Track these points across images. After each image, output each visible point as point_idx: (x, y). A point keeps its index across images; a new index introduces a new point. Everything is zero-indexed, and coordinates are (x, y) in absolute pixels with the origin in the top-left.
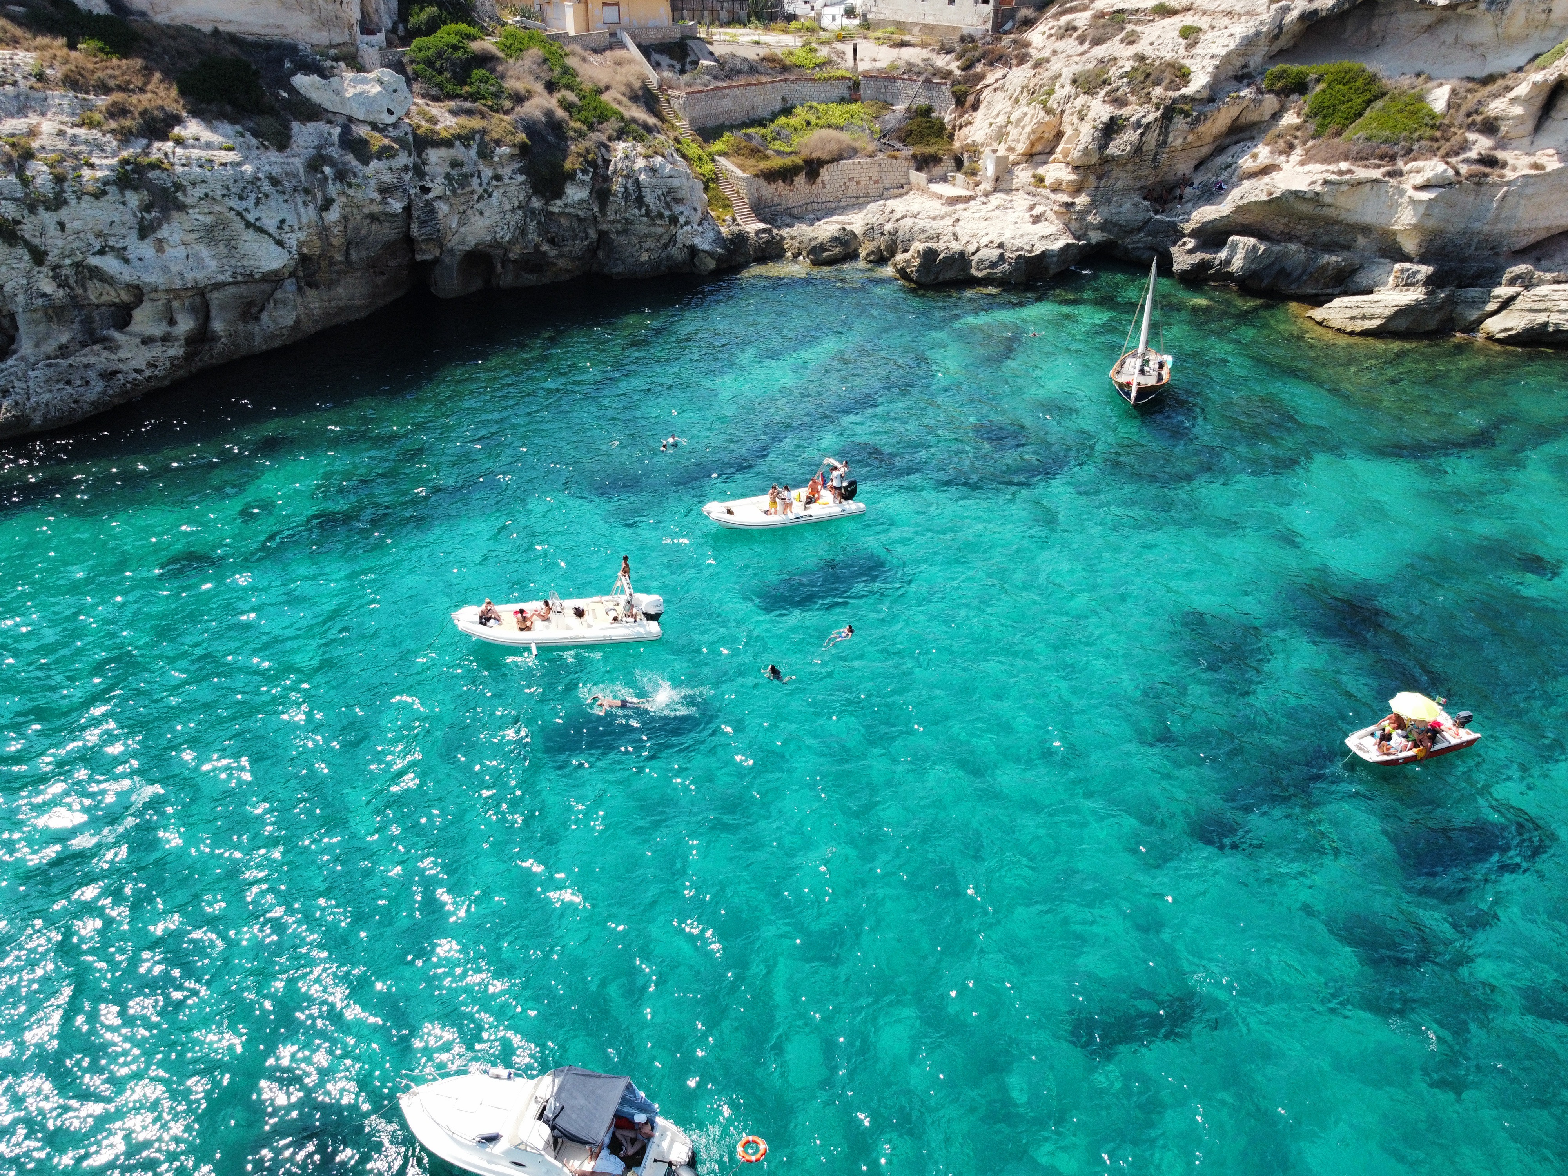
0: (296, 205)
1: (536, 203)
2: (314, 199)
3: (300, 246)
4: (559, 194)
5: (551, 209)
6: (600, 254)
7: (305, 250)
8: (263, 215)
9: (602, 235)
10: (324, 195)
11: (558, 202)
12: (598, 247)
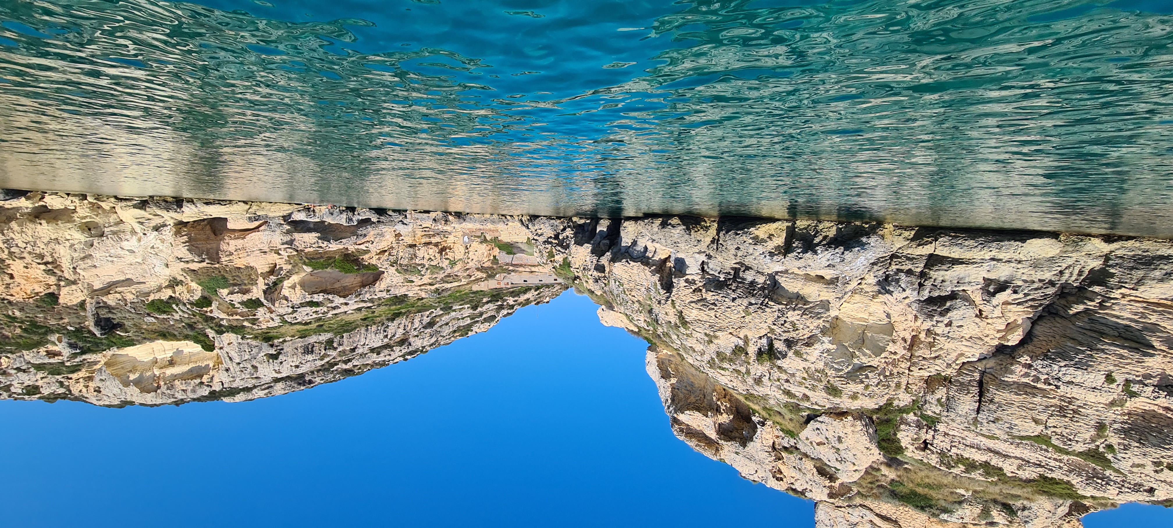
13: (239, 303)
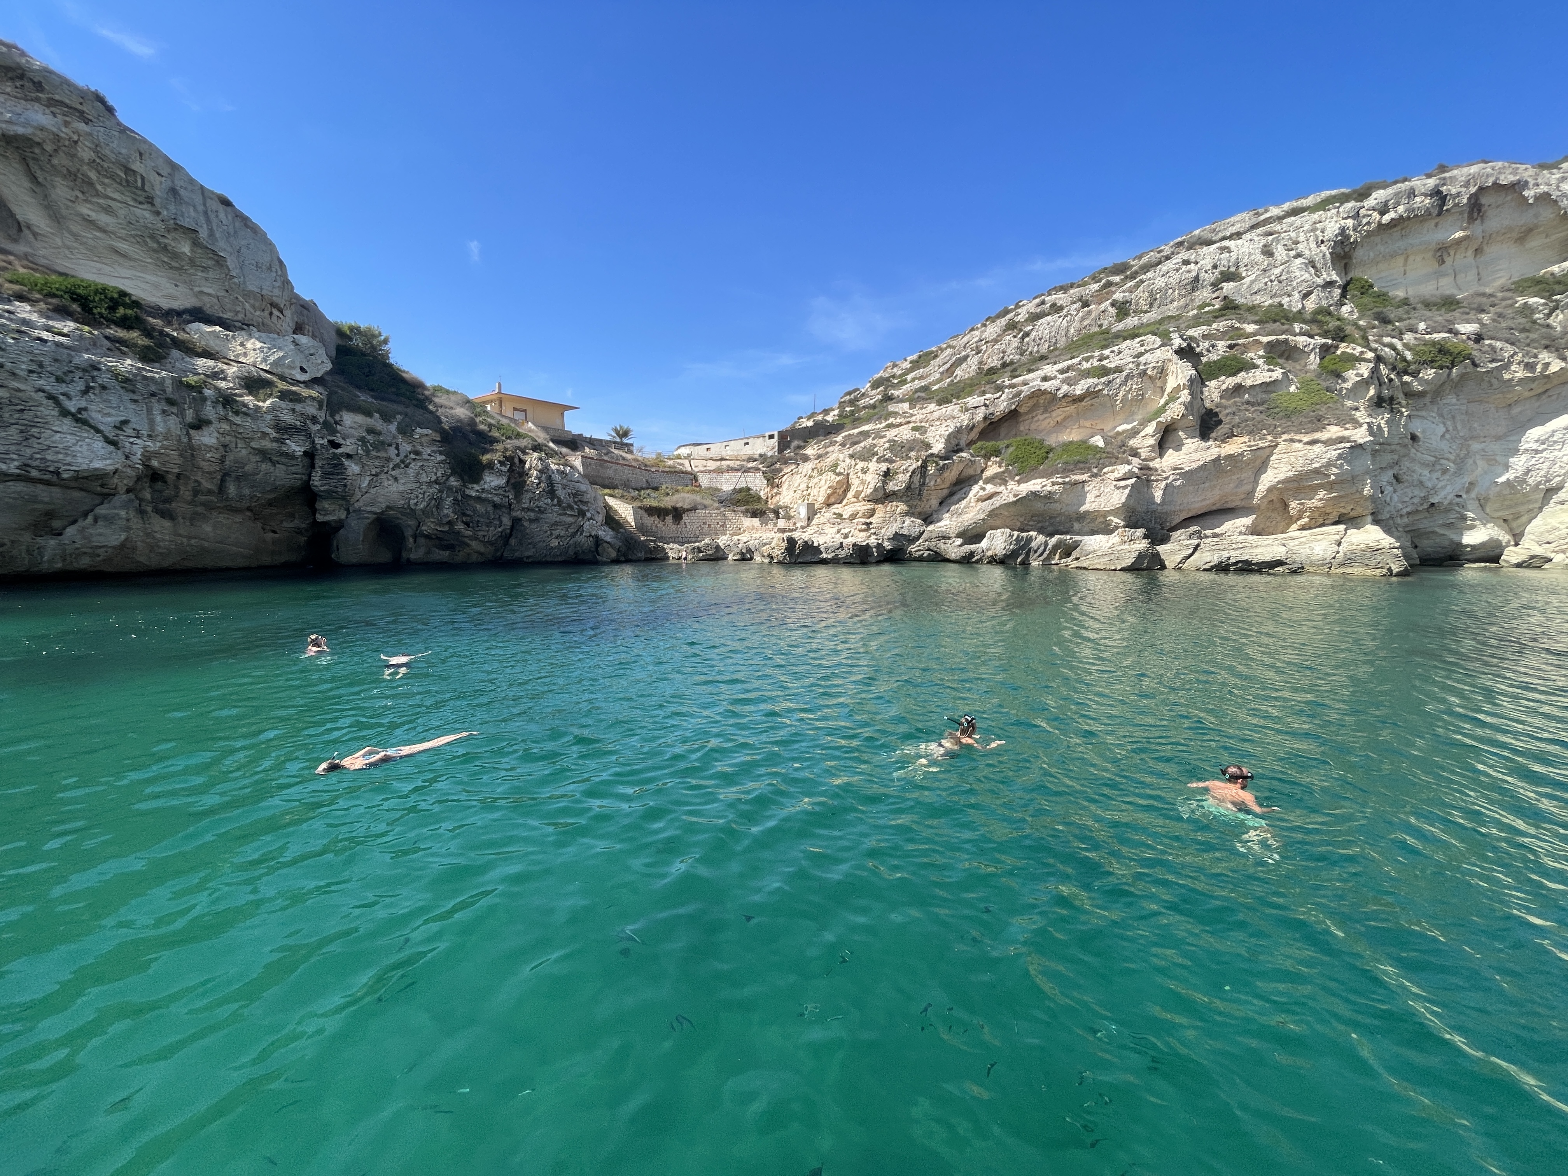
0: (149, 411)
1: (454, 482)
2: (181, 414)
3: (147, 456)
4: (476, 478)
5: (468, 492)
6: (513, 541)
7: (155, 463)
8: (92, 407)
9: (516, 521)
10: (197, 412)
11: (476, 487)
12: (511, 535)
13: (1255, 367)
